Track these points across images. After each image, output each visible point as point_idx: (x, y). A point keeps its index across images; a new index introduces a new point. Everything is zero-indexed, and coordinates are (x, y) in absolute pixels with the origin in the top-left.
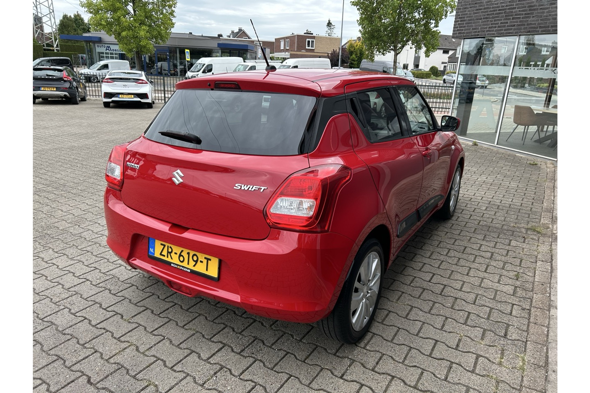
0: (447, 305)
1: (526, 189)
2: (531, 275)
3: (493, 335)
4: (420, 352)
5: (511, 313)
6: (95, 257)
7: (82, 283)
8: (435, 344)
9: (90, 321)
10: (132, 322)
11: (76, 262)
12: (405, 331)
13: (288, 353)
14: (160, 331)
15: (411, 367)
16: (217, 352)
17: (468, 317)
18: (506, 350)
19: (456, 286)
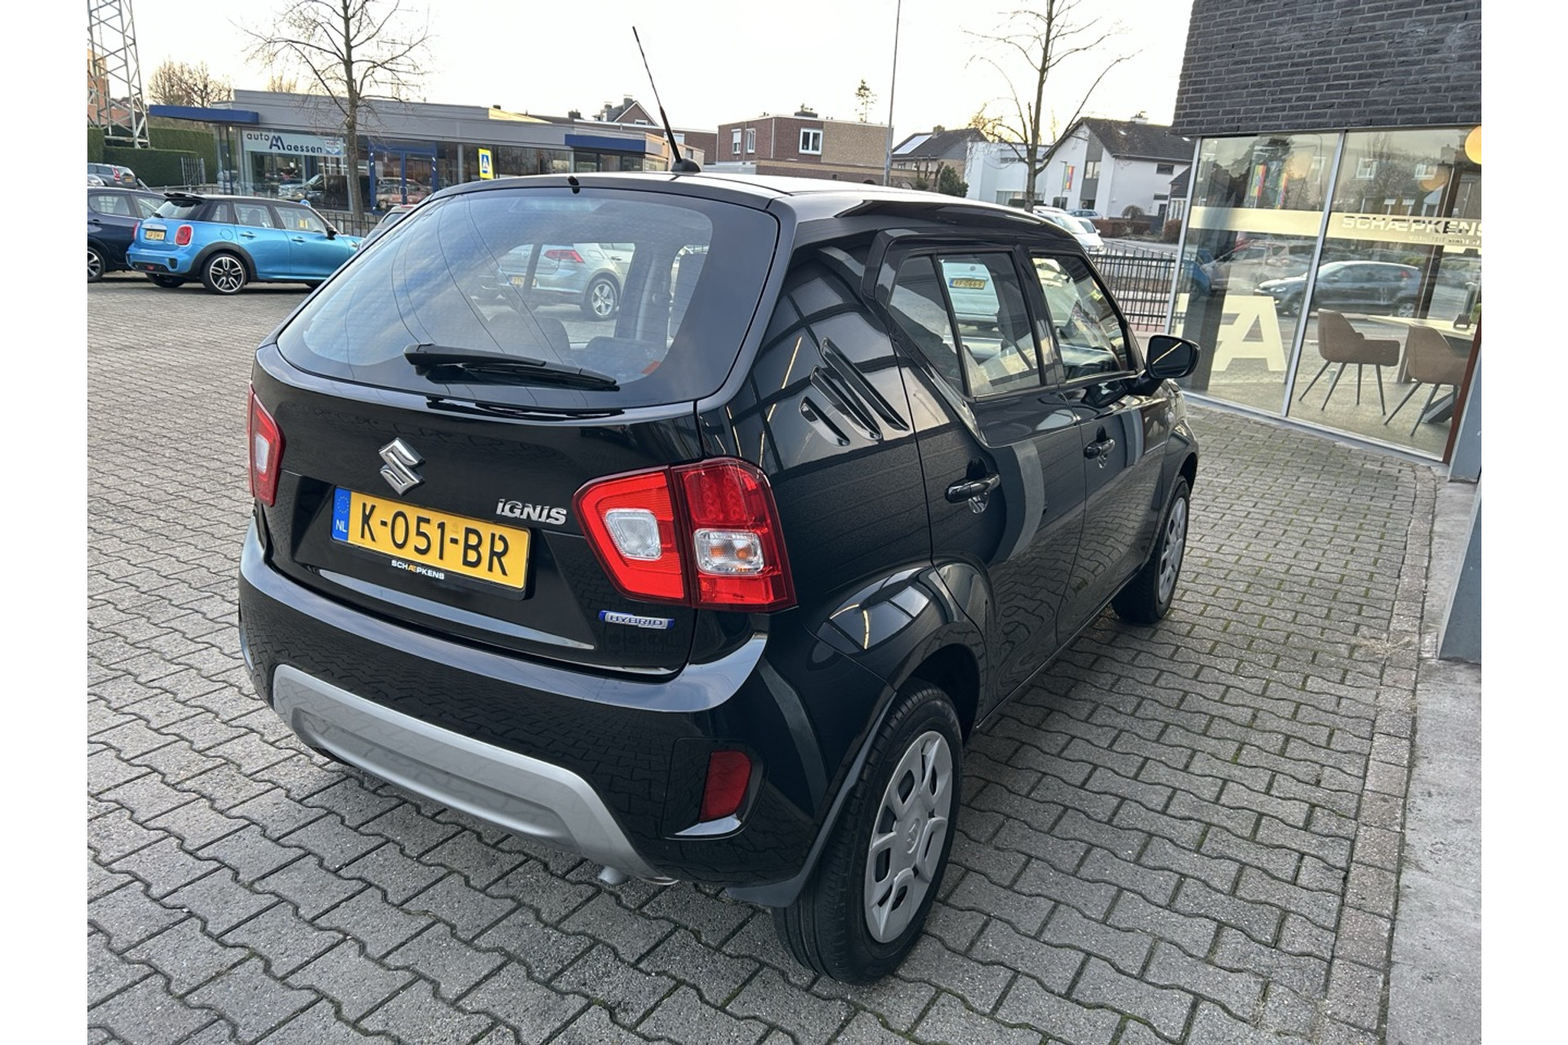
0: (1123, 854)
1: (1357, 537)
2: (1355, 773)
3: (1242, 938)
4: (1040, 983)
5: (1296, 879)
6: (181, 706)
7: (138, 777)
8: (1083, 964)
9: (148, 886)
10: (261, 890)
11: (128, 718)
12: (1006, 925)
13: (680, 983)
14: (336, 918)
15: (1013, 1027)
16: (486, 978)
17: (1178, 887)
18: (1275, 982)
19: (1152, 802)
